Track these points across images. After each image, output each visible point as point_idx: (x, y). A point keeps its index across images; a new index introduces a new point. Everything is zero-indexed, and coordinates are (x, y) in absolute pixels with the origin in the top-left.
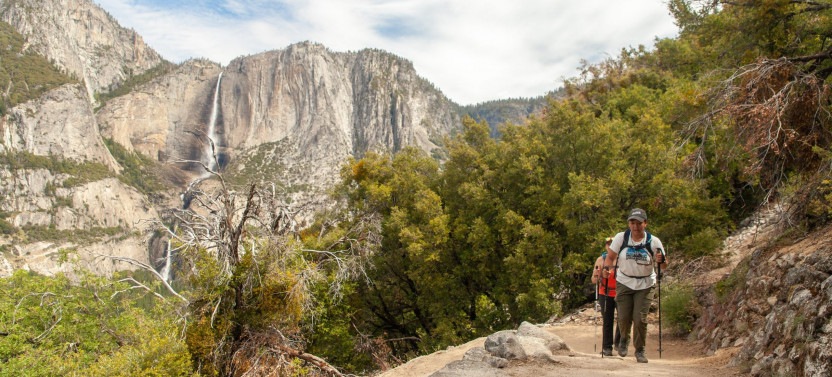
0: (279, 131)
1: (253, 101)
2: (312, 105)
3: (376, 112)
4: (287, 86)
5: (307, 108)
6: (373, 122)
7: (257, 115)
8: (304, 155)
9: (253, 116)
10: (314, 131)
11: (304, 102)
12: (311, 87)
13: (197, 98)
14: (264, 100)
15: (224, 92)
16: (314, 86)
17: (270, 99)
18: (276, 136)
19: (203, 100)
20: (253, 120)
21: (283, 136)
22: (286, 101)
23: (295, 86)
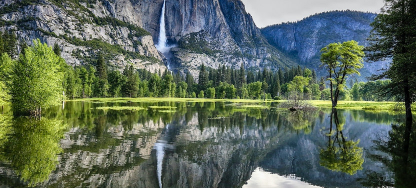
0: (198, 27)
1: (183, 12)
2: (213, 15)
3: (242, 19)
4: (199, 5)
5: (211, 15)
6: (242, 23)
7: (185, 21)
8: (214, 37)
9: (183, 20)
10: (217, 26)
11: (209, 13)
12: (212, 6)
13: (155, 11)
14: (188, 12)
15: (167, 9)
16: (213, 5)
17: (191, 12)
18: (197, 29)
19: (157, 12)
20: (183, 22)
21: (200, 30)
22: (200, 13)
23: (203, 6)
